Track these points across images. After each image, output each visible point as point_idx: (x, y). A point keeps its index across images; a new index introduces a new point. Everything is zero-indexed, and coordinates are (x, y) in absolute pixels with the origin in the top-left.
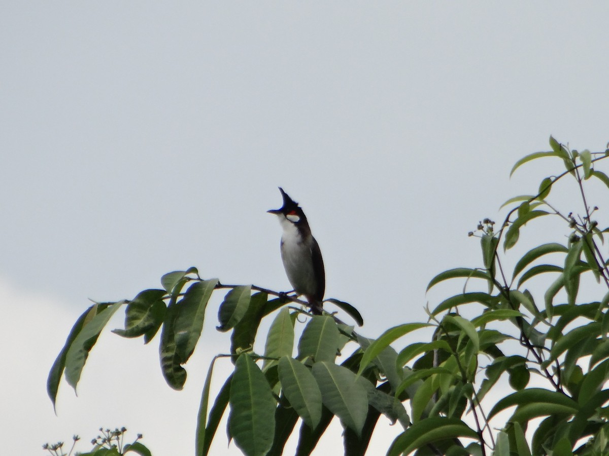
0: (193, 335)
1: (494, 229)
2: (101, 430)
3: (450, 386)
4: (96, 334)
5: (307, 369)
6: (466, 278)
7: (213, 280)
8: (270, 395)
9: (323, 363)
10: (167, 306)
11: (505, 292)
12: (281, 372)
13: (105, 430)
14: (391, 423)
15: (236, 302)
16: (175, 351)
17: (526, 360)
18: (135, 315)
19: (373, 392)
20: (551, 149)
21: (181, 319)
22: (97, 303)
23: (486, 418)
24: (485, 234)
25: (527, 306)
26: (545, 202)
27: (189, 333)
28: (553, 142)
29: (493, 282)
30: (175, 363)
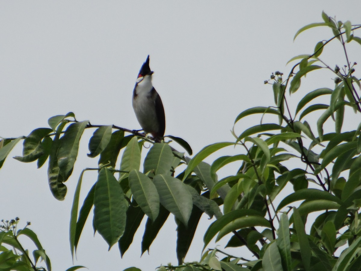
0: (71, 159)
1: (282, 79)
2: (2, 221)
3: (250, 188)
4: (2, 159)
5: (149, 179)
6: (262, 114)
7: (85, 121)
8: (122, 197)
9: (161, 175)
10: (53, 140)
11: (291, 124)
12: (130, 181)
13: (5, 221)
14: (209, 218)
15: (101, 137)
16: (58, 173)
17: (305, 172)
18: (30, 146)
19: (196, 196)
20: (322, 21)
21: (62, 149)
22: (4, 139)
23: (276, 211)
24: (276, 82)
25: (305, 132)
26: (319, 60)
27: (68, 158)
28: (325, 16)
29: (282, 117)
30: (59, 181)
